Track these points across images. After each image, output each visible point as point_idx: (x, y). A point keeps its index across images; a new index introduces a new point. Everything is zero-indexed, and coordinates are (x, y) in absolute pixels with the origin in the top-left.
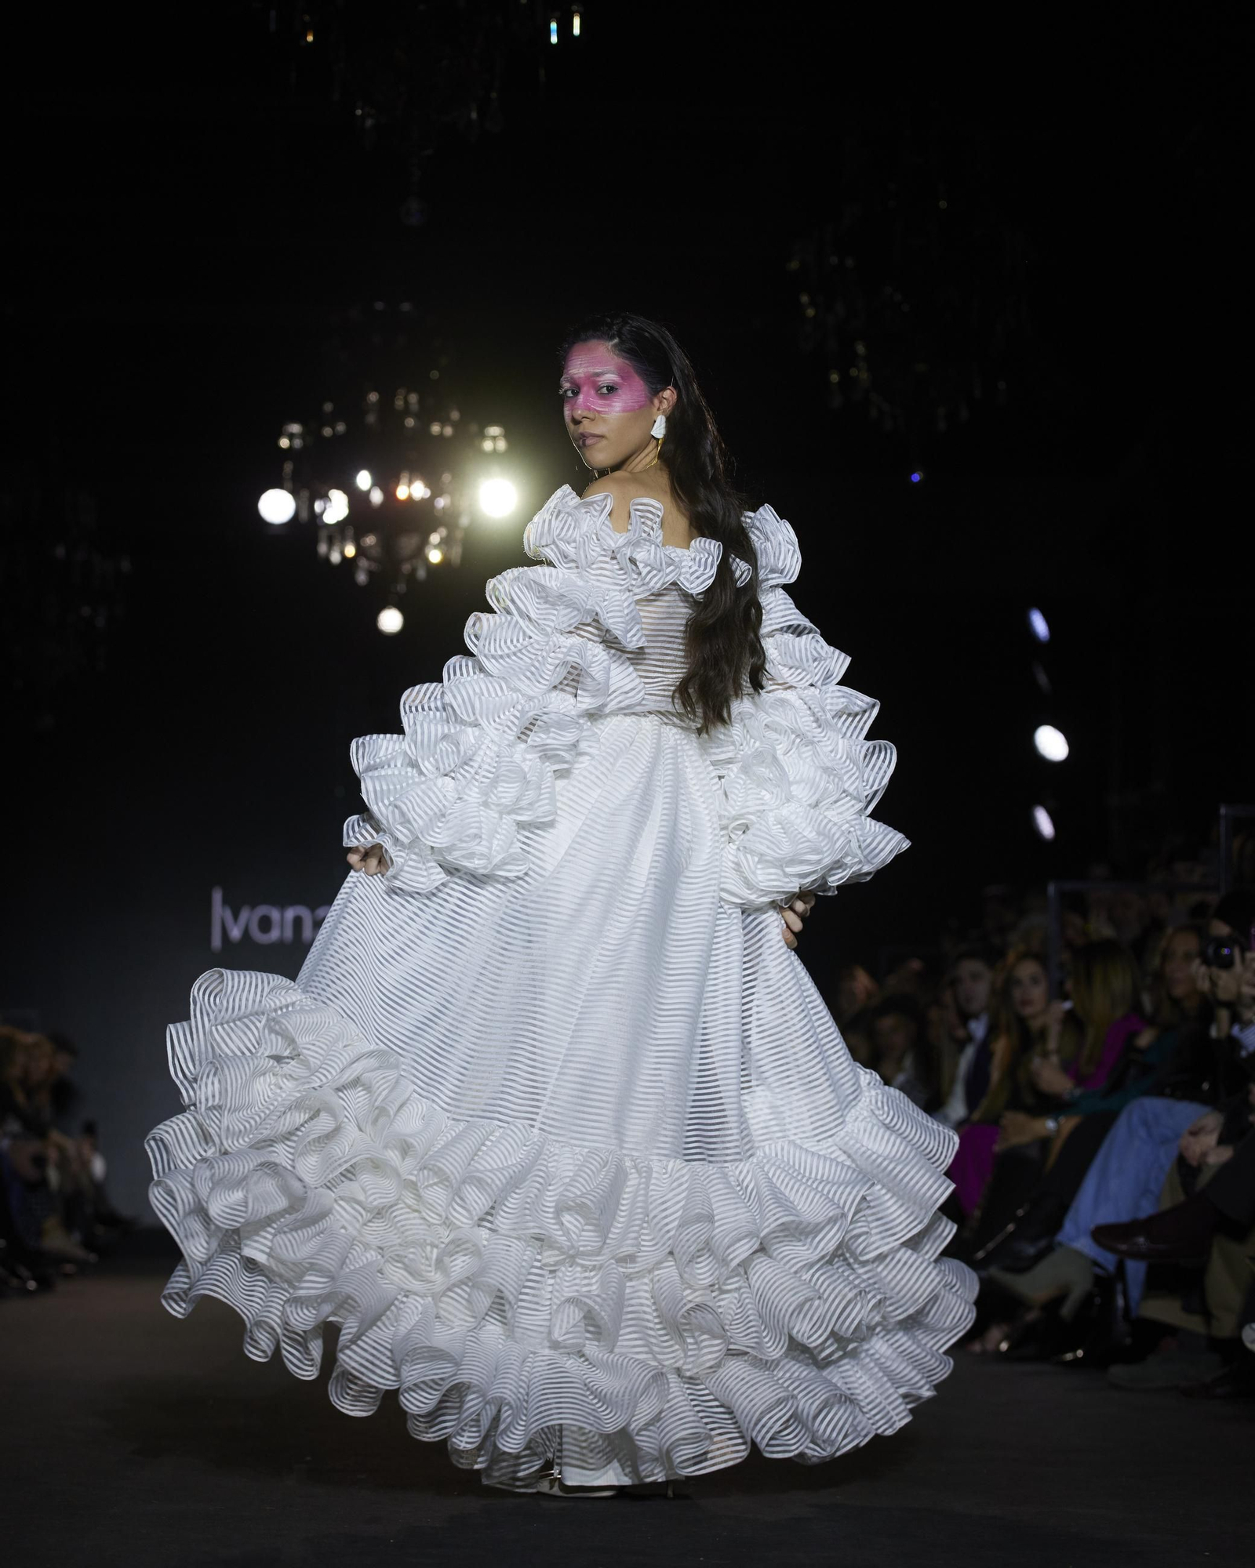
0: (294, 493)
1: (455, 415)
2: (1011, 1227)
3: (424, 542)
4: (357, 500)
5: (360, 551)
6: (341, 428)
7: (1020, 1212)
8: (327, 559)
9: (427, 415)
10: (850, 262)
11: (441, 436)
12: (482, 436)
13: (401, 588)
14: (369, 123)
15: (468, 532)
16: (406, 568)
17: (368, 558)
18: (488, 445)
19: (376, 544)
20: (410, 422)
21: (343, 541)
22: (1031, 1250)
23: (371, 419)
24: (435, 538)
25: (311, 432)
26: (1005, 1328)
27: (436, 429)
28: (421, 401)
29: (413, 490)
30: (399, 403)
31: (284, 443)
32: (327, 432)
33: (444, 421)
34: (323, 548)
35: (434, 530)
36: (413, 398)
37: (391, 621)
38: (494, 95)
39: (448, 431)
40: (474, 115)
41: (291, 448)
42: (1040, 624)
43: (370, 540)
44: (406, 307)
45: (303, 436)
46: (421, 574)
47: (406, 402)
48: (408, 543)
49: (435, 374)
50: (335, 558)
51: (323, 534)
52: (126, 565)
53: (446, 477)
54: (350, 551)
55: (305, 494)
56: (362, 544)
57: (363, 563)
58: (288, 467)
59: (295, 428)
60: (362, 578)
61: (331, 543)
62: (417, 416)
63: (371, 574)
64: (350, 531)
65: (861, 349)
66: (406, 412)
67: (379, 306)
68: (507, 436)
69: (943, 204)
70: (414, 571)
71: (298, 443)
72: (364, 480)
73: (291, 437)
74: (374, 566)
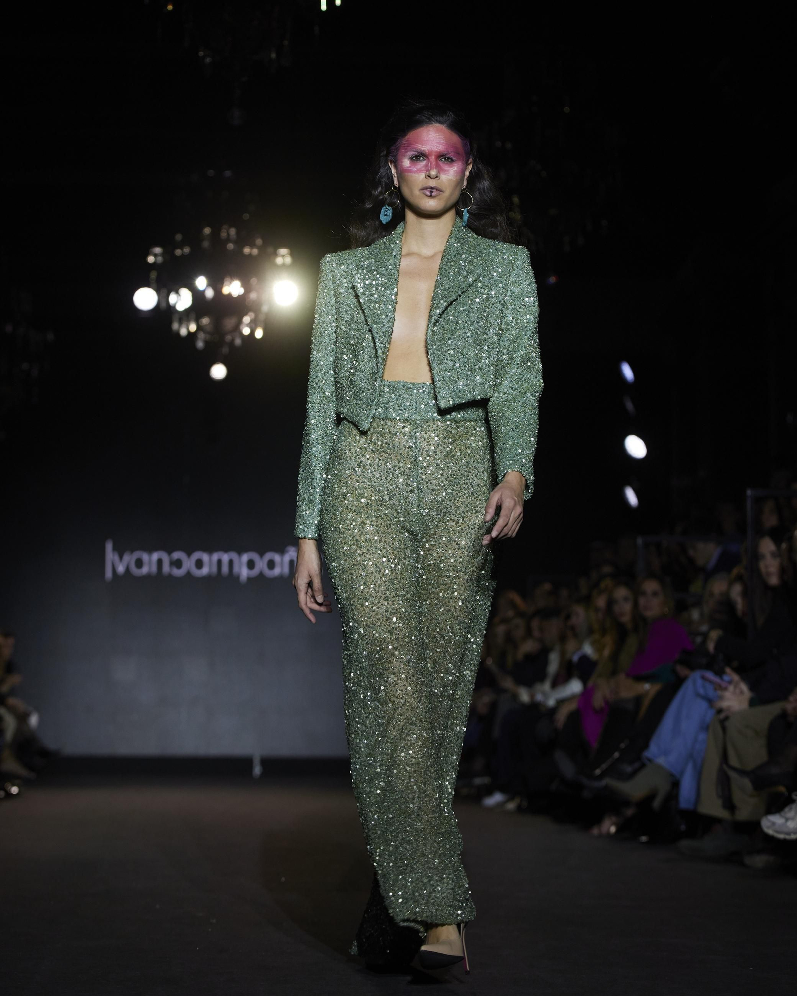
0: (158, 291)
1: (259, 241)
2: (616, 755)
3: (239, 322)
4: (198, 296)
5: (199, 328)
6: (187, 250)
7: (622, 745)
8: (178, 334)
9: (242, 241)
10: (509, 146)
11: (250, 255)
12: (275, 255)
13: (225, 350)
14: (208, 60)
15: (267, 315)
16: (228, 338)
17: (205, 332)
18: (279, 261)
19: (209, 323)
20: (230, 246)
21: (188, 321)
22: (629, 769)
23: (206, 244)
24: (246, 319)
25: (168, 253)
26: (614, 819)
27: (247, 250)
28: (238, 233)
29: (233, 288)
30: (223, 234)
31: (151, 259)
32: (178, 252)
33: (252, 245)
34: (175, 326)
35: (246, 314)
36: (233, 231)
37: (219, 371)
38: (286, 43)
39: (255, 252)
40: (274, 55)
41: (155, 263)
42: (628, 372)
43: (205, 321)
44: (228, 173)
45: (163, 255)
46: (238, 342)
47: (228, 234)
48: (229, 323)
49: (246, 216)
50: (183, 332)
51: (176, 317)
52: (50, 336)
53: (254, 281)
54: (193, 327)
55: (164, 291)
56: (200, 323)
57: (201, 335)
58: (154, 275)
59: (158, 250)
60: (200, 344)
61: (181, 322)
62: (235, 242)
63: (206, 343)
64: (193, 315)
65: (516, 200)
66: (228, 240)
67: (211, 173)
68: (292, 255)
69: (567, 109)
70: (233, 340)
71: (160, 260)
72: (201, 282)
73: (156, 256)
74: (208, 337)
